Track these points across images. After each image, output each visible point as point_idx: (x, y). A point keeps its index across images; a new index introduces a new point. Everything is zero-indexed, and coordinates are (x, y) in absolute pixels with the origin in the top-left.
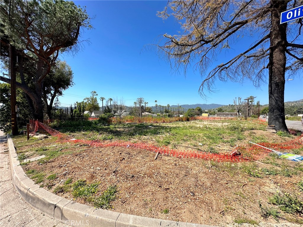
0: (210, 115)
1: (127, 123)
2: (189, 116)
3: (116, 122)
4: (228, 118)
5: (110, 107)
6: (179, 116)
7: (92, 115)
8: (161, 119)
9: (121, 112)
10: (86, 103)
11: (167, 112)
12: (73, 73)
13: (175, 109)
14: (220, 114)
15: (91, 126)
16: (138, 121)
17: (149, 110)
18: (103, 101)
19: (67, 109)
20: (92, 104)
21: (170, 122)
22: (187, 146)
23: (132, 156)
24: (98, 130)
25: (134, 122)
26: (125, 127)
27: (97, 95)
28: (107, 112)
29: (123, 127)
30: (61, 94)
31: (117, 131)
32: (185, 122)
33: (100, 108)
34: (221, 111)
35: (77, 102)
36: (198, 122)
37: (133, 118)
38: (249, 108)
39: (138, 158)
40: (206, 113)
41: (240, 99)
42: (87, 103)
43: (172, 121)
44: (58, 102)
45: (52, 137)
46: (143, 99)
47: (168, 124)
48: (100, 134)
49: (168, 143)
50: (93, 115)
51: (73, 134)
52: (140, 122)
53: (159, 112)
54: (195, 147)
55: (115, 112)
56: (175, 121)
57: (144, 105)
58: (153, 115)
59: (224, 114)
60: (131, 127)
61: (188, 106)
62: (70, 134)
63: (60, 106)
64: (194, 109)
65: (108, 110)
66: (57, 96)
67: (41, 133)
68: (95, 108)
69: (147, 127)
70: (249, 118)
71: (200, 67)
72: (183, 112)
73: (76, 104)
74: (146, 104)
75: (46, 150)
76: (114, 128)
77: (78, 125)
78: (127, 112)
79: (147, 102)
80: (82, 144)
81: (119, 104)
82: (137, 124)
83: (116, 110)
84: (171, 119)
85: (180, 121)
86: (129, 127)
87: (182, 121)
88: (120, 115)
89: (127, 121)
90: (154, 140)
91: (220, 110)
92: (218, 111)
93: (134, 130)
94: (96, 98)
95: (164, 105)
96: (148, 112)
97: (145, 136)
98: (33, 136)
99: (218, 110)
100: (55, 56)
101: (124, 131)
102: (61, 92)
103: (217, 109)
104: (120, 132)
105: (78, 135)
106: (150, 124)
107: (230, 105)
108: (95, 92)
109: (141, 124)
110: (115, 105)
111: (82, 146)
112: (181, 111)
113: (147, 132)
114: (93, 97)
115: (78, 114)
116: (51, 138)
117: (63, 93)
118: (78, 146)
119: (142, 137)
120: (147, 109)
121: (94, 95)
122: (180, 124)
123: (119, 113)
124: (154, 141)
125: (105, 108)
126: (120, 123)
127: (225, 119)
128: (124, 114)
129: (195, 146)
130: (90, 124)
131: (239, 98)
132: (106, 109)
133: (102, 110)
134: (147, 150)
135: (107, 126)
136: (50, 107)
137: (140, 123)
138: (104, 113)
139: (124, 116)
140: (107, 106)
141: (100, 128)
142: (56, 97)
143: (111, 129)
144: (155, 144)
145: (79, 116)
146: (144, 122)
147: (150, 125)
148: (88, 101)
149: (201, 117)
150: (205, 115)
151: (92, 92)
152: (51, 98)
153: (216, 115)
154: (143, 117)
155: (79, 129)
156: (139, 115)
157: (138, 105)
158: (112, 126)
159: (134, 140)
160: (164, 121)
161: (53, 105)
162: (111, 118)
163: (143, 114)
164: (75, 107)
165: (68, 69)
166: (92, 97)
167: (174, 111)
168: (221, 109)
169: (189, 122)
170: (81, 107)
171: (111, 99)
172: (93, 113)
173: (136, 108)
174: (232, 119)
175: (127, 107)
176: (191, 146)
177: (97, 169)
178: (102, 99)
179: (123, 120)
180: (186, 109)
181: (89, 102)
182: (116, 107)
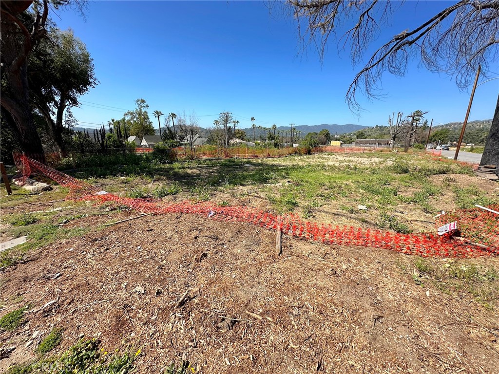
0: (344, 143)
1: (205, 158)
2: (310, 145)
3: (185, 157)
4: (374, 149)
5: (172, 130)
6: (292, 146)
7: (142, 144)
8: (263, 152)
9: (193, 138)
10: (128, 121)
11: (271, 138)
12: (92, 60)
13: (285, 133)
14: (360, 142)
15: (139, 164)
16: (223, 154)
17: (242, 135)
18: (159, 117)
19: (96, 132)
20: (141, 124)
21: (280, 156)
22: (334, 211)
23: (223, 244)
24: (150, 174)
25: (217, 157)
26: (201, 167)
27: (147, 106)
28: (168, 139)
29: (198, 167)
30: (75, 102)
31: (187, 175)
32: (305, 157)
33: (155, 130)
34: (363, 137)
35: (113, 120)
36: (326, 156)
37: (215, 149)
38: (411, 132)
39: (238, 248)
40: (337, 140)
41: (400, 115)
42: (132, 122)
43: (283, 155)
44: (73, 118)
45: (60, 188)
46: (230, 115)
47: (276, 161)
48: (155, 181)
49: (293, 203)
50: (144, 143)
51: (102, 181)
52: (227, 156)
53: (258, 138)
54: (353, 215)
55: (182, 138)
56: (287, 155)
57: (232, 125)
58: (248, 143)
59: (367, 142)
60: (213, 165)
61: (306, 127)
62: (96, 182)
63: (77, 126)
64: (317, 134)
65: (169, 134)
66: (67, 107)
67: (38, 180)
68: (146, 130)
69: (241, 166)
70: (411, 150)
71: (352, 41)
72: (298, 138)
73: (112, 123)
74: (236, 124)
75: (34, 222)
76: (180, 168)
77: (114, 163)
78: (204, 139)
79: (236, 121)
80: (115, 206)
81: (188, 123)
82: (222, 160)
83: (183, 134)
84: (280, 151)
85: (295, 154)
86: (208, 167)
87: (300, 154)
88: (191, 145)
89: (204, 154)
90: (262, 196)
91: (361, 136)
92: (358, 137)
93: (218, 171)
94: (146, 112)
95: (267, 127)
96: (239, 138)
97: (241, 187)
98: (22, 186)
99: (358, 135)
100: (41, 15)
101: (199, 175)
102: (75, 98)
103: (354, 134)
104: (193, 176)
105: (111, 182)
106: (246, 160)
107: (377, 126)
108: (143, 101)
109: (229, 161)
110: (181, 125)
111: (115, 209)
112: (295, 137)
113: (244, 178)
114: (141, 110)
115: (114, 141)
116: (58, 191)
117: (78, 99)
118: (107, 209)
119: (236, 188)
120: (238, 133)
121: (141, 107)
122: (298, 161)
123: (189, 139)
124: (262, 198)
125: (165, 131)
126: (192, 158)
127: (370, 150)
128: (198, 141)
129: (352, 212)
130: (137, 161)
131: (399, 113)
132: (166, 133)
133: (159, 134)
134: (255, 225)
135: (168, 165)
136: (58, 129)
137: (228, 158)
138: (164, 140)
139: (198, 146)
140: (168, 128)
141: (155, 169)
142: (66, 109)
143: (176, 170)
144: (268, 207)
145: (118, 146)
146: (236, 157)
147: (247, 163)
148: (132, 119)
149: (328, 148)
150: (335, 144)
151: (138, 101)
152: (56, 110)
153: (354, 144)
154: (231, 147)
155: (115, 170)
156: (225, 144)
157: (222, 127)
158: (176, 165)
159: (222, 195)
160: (269, 155)
161: (64, 124)
162: (175, 150)
163: (231, 141)
164: (111, 129)
165: (80, 49)
166: (139, 110)
167: (283, 137)
168: (362, 133)
169: (311, 156)
170: (121, 130)
171: (173, 115)
172: (144, 140)
173: (217, 131)
174: (381, 151)
175: (203, 130)
176: (344, 211)
177: (136, 292)
178: (158, 114)
179: (197, 153)
180: (304, 134)
181: (135, 119)
182: (184, 128)
